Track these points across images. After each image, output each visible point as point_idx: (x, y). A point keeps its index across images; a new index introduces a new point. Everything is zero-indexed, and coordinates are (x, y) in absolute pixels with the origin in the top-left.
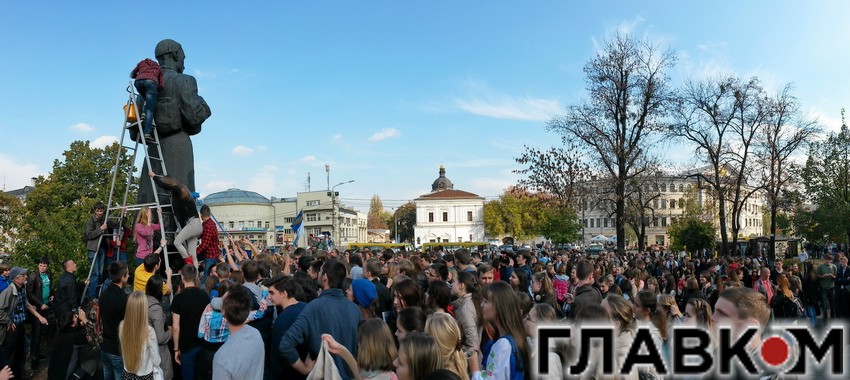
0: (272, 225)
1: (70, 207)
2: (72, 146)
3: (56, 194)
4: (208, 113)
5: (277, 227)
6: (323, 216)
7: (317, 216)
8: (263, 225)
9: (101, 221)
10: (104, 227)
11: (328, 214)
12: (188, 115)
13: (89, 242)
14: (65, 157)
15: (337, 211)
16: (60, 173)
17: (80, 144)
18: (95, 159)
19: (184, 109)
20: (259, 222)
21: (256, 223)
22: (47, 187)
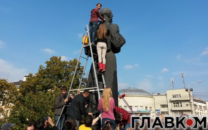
0: (153, 109)
1: (45, 92)
2: (51, 59)
3: (38, 85)
4: (124, 42)
5: (156, 110)
6: (184, 104)
7: (180, 104)
8: (149, 109)
9: (65, 97)
10: (66, 100)
11: (188, 103)
12: (114, 43)
13: (56, 110)
14: (46, 64)
15: (192, 101)
16: (43, 73)
17: (56, 58)
18: (64, 66)
19: (113, 40)
20: (146, 107)
21: (144, 108)
22: (33, 80)
